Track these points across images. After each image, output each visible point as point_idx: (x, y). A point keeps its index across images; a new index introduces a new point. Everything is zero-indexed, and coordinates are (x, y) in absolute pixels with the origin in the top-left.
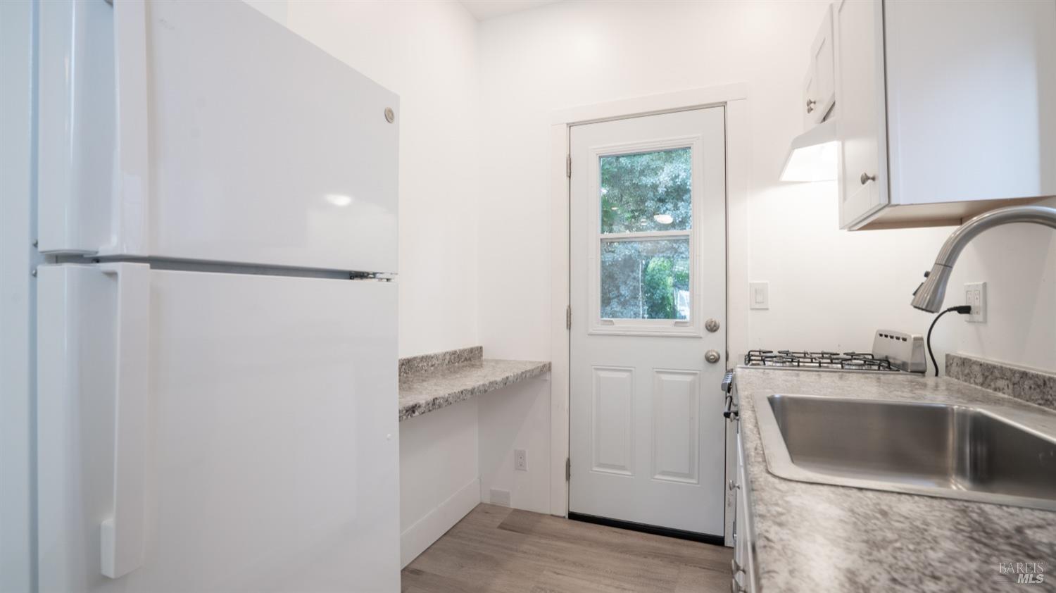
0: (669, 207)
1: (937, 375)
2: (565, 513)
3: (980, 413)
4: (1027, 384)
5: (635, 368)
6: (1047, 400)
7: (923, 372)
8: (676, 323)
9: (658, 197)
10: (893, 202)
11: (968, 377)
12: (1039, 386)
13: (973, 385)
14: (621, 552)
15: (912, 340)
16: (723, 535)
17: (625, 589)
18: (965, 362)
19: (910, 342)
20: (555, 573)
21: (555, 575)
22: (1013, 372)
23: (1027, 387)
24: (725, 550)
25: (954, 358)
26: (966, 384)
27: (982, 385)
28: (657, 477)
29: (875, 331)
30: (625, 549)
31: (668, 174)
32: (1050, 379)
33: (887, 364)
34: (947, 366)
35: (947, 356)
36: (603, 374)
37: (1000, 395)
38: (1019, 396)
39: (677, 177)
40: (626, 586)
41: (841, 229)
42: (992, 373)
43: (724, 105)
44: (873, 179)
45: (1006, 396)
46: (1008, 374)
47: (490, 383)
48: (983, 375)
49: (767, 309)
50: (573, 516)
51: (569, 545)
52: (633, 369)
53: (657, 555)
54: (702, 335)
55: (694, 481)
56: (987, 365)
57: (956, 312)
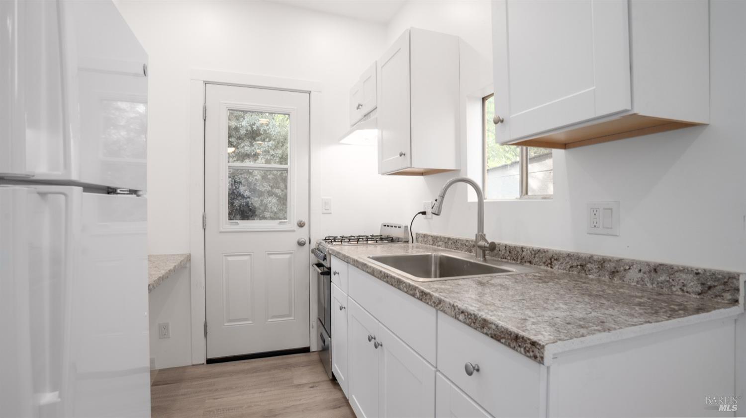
0: (247, 144)
1: (413, 242)
2: (204, 361)
3: (443, 256)
4: (450, 242)
5: (253, 252)
6: (457, 248)
7: (407, 242)
8: (281, 222)
9: (238, 136)
10: (413, 166)
11: (426, 242)
12: (454, 243)
13: (429, 245)
14: (253, 373)
15: (404, 228)
16: (309, 346)
17: (265, 392)
18: (425, 236)
19: (402, 229)
20: (214, 399)
21: (215, 400)
22: (445, 238)
23: (450, 244)
24: (312, 354)
25: (419, 234)
26: (426, 245)
27: (432, 245)
28: (269, 320)
29: (380, 225)
30: (255, 370)
31: (247, 121)
32: (458, 239)
33: (392, 240)
34: (416, 239)
35: (417, 234)
36: (230, 259)
37: (440, 248)
38: (447, 248)
39: (254, 124)
40: (266, 389)
41: (379, 173)
42: (436, 239)
43: (309, 93)
44: (404, 155)
45: (442, 248)
46: (443, 239)
47: (169, 271)
48: (433, 240)
49: (331, 213)
50: (210, 361)
51: (216, 380)
52: (252, 253)
53: (276, 367)
54: (295, 230)
55: (293, 318)
56: (435, 236)
57: (421, 214)
